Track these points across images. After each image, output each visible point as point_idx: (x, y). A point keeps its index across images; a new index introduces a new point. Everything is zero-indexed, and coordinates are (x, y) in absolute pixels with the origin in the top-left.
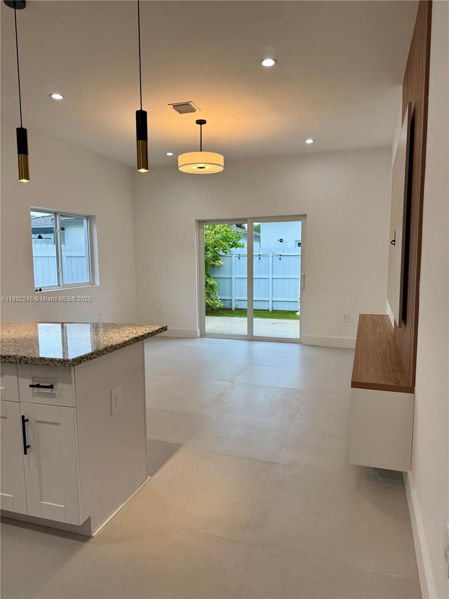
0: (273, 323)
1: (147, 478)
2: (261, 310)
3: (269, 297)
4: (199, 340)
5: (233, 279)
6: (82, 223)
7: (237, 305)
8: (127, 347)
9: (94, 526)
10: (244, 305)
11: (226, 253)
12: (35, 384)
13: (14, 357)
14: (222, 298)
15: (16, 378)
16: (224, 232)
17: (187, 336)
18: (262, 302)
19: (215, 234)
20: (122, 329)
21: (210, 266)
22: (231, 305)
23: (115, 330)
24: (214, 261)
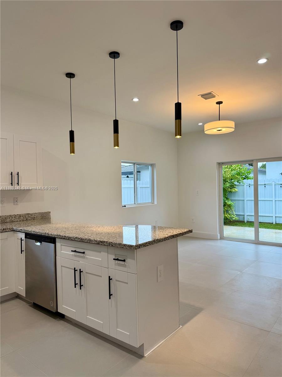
0: (276, 233)
1: (179, 326)
2: (267, 223)
3: (273, 213)
4: (219, 241)
5: (245, 201)
6: (148, 168)
7: (248, 219)
8: (166, 241)
9: (146, 350)
10: (252, 219)
11: (240, 183)
12: (116, 258)
13: (107, 242)
14: (237, 213)
15: (107, 254)
16: (239, 169)
17: (210, 238)
18: (267, 217)
19: (232, 171)
20: (165, 230)
21: (227, 192)
22: (244, 218)
23: (161, 230)
24: (231, 189)
